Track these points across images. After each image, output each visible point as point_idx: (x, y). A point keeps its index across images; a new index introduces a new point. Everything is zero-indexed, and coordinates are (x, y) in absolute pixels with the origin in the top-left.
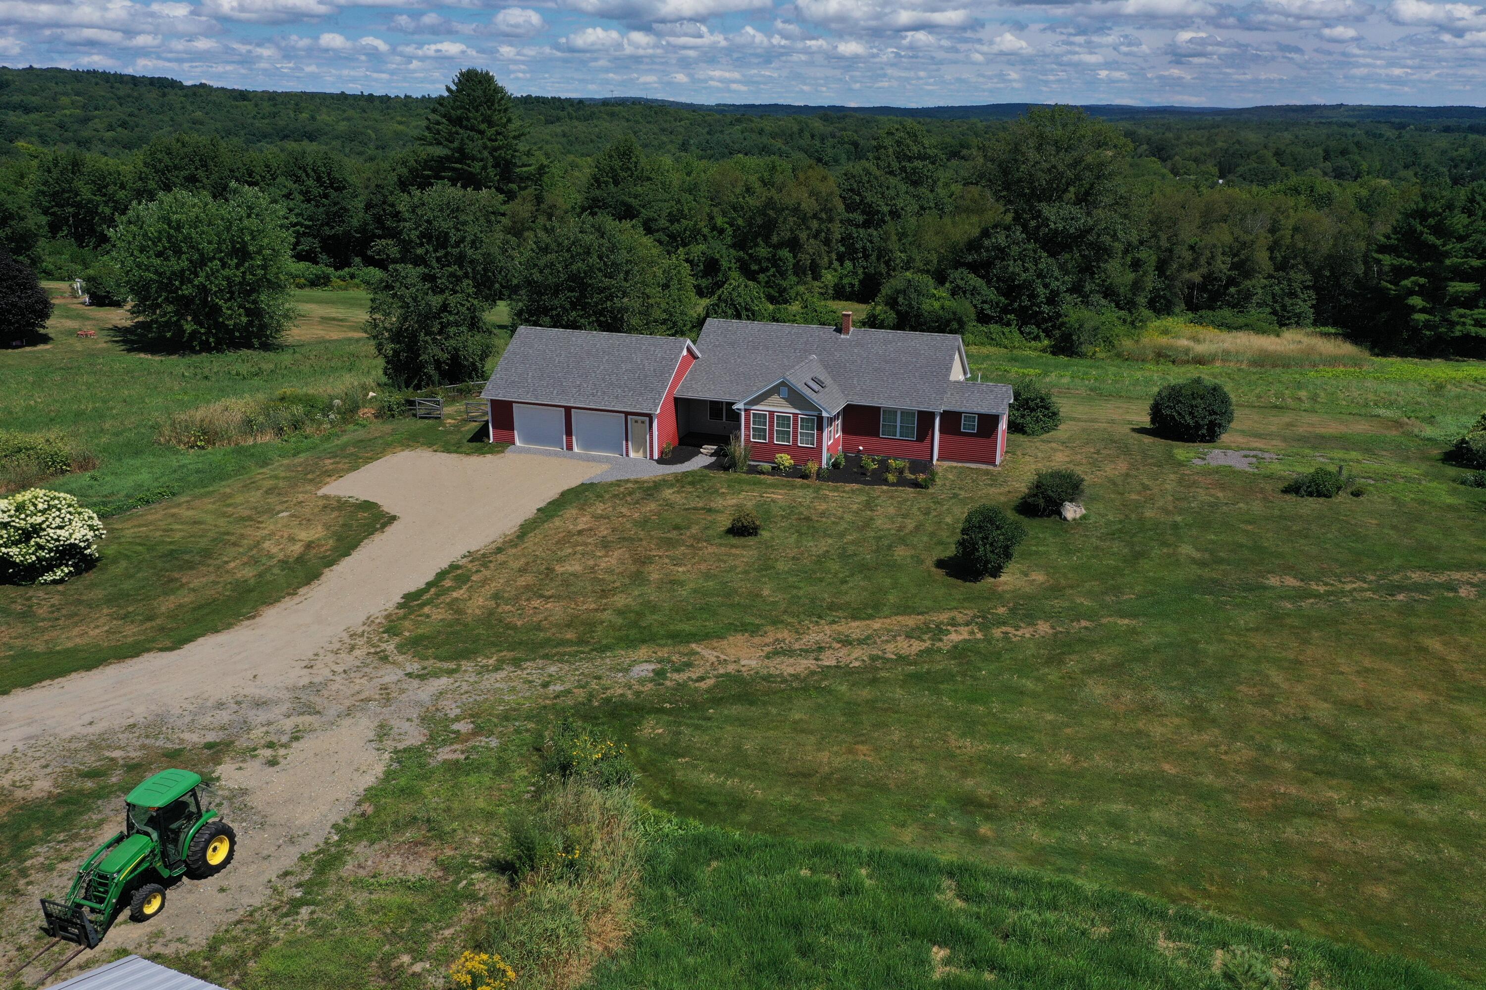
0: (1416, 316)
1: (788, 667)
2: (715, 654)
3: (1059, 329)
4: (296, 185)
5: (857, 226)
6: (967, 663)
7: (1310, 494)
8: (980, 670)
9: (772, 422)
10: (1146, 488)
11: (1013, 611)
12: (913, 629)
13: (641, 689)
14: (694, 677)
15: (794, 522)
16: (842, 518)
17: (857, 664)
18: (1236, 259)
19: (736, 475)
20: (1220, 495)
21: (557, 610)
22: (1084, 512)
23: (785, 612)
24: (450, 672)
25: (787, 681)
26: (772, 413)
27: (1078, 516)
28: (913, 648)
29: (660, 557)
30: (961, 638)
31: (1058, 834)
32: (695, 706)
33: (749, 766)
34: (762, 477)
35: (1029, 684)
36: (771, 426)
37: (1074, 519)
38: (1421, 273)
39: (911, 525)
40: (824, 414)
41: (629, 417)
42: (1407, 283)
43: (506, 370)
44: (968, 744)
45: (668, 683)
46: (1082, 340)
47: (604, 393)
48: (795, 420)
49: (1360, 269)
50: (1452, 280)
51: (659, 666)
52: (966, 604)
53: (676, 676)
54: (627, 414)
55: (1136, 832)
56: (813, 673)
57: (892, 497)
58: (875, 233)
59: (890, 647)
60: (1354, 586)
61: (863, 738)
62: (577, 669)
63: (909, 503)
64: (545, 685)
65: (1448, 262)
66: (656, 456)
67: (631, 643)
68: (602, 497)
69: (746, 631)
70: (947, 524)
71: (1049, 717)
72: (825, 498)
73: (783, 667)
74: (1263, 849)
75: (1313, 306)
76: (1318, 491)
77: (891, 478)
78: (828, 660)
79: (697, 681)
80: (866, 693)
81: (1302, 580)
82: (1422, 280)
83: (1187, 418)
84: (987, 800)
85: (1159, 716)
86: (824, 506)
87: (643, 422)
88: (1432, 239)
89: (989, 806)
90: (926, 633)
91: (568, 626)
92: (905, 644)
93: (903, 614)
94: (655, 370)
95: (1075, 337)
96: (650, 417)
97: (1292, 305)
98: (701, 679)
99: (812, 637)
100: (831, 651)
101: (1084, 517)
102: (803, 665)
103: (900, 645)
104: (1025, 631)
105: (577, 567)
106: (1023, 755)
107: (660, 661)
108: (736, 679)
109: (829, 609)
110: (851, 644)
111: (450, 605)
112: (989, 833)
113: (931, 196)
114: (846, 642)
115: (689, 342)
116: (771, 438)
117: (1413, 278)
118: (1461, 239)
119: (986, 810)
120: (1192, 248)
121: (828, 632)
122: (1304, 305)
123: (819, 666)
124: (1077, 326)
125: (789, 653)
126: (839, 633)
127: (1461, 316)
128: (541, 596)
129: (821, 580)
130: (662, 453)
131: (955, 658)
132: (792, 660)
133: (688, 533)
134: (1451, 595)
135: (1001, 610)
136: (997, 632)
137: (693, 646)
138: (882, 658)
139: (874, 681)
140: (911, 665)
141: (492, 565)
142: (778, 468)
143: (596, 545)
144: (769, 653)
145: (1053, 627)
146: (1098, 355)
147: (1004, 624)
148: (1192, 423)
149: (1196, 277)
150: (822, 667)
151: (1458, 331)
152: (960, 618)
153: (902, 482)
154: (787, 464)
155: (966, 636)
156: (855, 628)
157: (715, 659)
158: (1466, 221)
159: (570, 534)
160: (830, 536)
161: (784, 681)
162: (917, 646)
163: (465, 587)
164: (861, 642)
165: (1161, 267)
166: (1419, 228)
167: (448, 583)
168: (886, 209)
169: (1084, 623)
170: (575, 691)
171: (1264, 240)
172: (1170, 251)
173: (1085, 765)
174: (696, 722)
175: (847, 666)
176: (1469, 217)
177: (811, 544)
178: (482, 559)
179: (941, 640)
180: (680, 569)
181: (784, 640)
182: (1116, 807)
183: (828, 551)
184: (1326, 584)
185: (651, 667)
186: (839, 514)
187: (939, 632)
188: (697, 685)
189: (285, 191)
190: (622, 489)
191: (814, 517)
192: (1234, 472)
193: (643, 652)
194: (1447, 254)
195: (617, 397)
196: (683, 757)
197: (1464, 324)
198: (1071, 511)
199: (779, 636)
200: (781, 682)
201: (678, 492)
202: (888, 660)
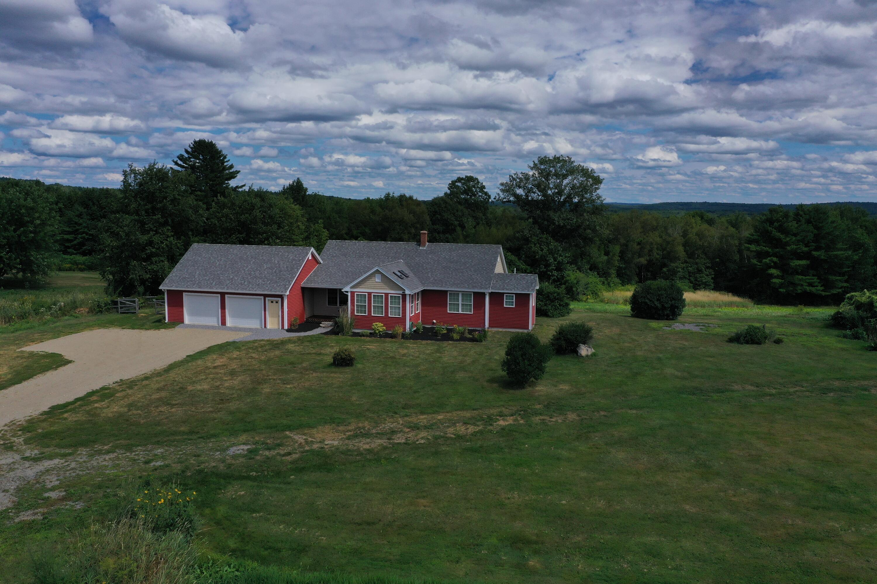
0: (774, 280)
1: (364, 445)
2: (304, 437)
3: (565, 284)
4: (86, 210)
5: (439, 233)
6: (513, 440)
7: (747, 343)
8: (524, 444)
9: (370, 300)
10: (634, 340)
11: (547, 407)
12: (469, 419)
13: (233, 462)
14: (282, 452)
15: (382, 360)
16: (419, 357)
17: (422, 442)
18: (665, 252)
19: (344, 337)
20: (686, 343)
21: (178, 412)
22: (593, 351)
23: (368, 410)
24: (64, 456)
25: (362, 454)
26: (370, 294)
27: (589, 354)
28: (469, 430)
29: (274, 380)
30: (507, 423)
31: (601, 563)
32: (278, 474)
33: (318, 518)
34: (363, 338)
35: (565, 453)
36: (370, 303)
37: (587, 356)
38: (775, 255)
39: (469, 360)
40: (407, 292)
41: (267, 299)
42: (767, 260)
43: (181, 271)
44: (516, 496)
45: (258, 458)
46: (579, 290)
47: (250, 282)
48: (387, 298)
49: (737, 257)
50: (792, 259)
51: (254, 446)
52: (510, 403)
53: (267, 453)
54: (265, 296)
55: (672, 559)
56: (385, 448)
57: (456, 347)
58: (450, 237)
59: (451, 430)
60: (795, 389)
61: (425, 494)
62: (181, 451)
63: (468, 350)
64: (147, 462)
65: (789, 248)
66: (286, 327)
67: (234, 433)
68: (240, 348)
69: (334, 423)
70: (496, 360)
71: (583, 474)
72: (407, 348)
73: (361, 445)
74: (790, 570)
75: (712, 278)
76: (752, 340)
77: (456, 336)
78: (399, 439)
79: (284, 455)
80: (429, 462)
81: (757, 387)
82: (775, 259)
83: (656, 303)
84: (534, 538)
85: (673, 472)
86: (405, 351)
87: (277, 302)
88: (778, 235)
89: (536, 543)
90: (479, 421)
91: (184, 422)
92: (463, 429)
93: (462, 410)
94: (287, 267)
95: (574, 289)
96: (281, 297)
97: (701, 277)
98: (289, 454)
99: (388, 425)
100: (402, 433)
101: (594, 355)
102: (377, 443)
103: (458, 429)
104: (558, 418)
105: (206, 387)
106: (564, 502)
107: (256, 443)
108: (320, 453)
109: (403, 408)
110: (418, 429)
111: (88, 412)
112: (538, 566)
113: (484, 217)
114: (415, 427)
115: (312, 249)
116: (370, 312)
117: (769, 258)
118: (795, 235)
119: (534, 546)
120: (639, 244)
121: (401, 422)
122: (707, 277)
123: (390, 443)
124: (575, 282)
125: (367, 435)
126: (410, 422)
127: (800, 280)
128: (168, 404)
129: (398, 391)
130: (290, 324)
131: (503, 436)
132: (368, 440)
133: (300, 366)
134: (867, 393)
135: (538, 407)
136: (537, 419)
137: (287, 433)
138: (443, 437)
139: (436, 453)
140: (467, 441)
141: (136, 388)
142: (375, 333)
143: (225, 374)
144: (350, 436)
145: (579, 416)
146: (589, 300)
147: (541, 414)
148: (659, 305)
149: (643, 261)
150: (394, 444)
151: (799, 290)
152: (505, 411)
153: (462, 339)
154: (381, 330)
155: (511, 422)
156: (423, 419)
157: (303, 441)
158: (796, 225)
159: (207, 368)
160: (408, 366)
161: (360, 454)
162: (471, 429)
163: (106, 401)
164: (426, 427)
165: (622, 254)
166: (770, 228)
167: (94, 398)
168: (456, 223)
169: (602, 413)
170: (173, 465)
171: (680, 240)
172: (627, 246)
173: (618, 508)
174: (277, 485)
175: (415, 443)
176: (797, 223)
177: (394, 371)
178: (131, 384)
179: (491, 425)
180: (288, 386)
181: (364, 428)
182: (651, 539)
183: (405, 375)
184: (775, 388)
185: (246, 447)
186: (416, 355)
187: (490, 420)
188: (283, 458)
189: (77, 213)
190: (256, 344)
191: (398, 357)
192: (692, 333)
193: (243, 437)
194: (787, 244)
195: (258, 285)
196: (258, 512)
197: (802, 285)
198: (584, 351)
199: (360, 425)
200: (357, 455)
201: (298, 346)
202: (448, 438)
